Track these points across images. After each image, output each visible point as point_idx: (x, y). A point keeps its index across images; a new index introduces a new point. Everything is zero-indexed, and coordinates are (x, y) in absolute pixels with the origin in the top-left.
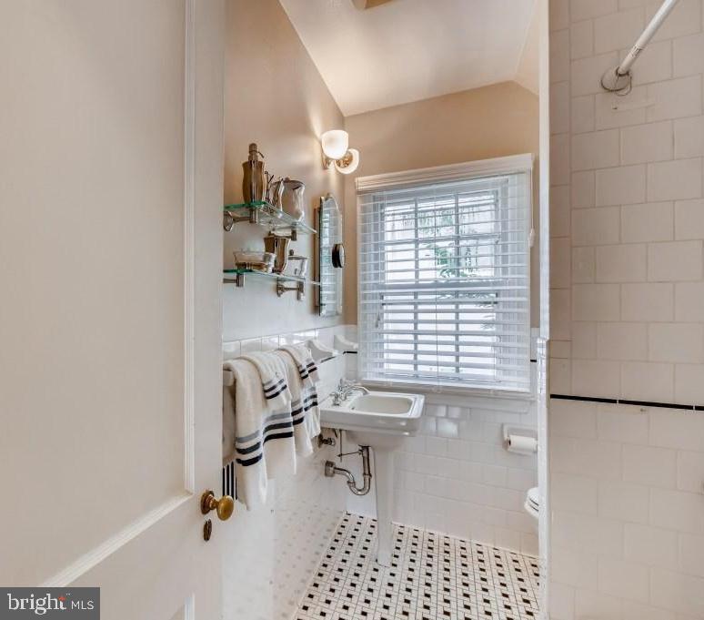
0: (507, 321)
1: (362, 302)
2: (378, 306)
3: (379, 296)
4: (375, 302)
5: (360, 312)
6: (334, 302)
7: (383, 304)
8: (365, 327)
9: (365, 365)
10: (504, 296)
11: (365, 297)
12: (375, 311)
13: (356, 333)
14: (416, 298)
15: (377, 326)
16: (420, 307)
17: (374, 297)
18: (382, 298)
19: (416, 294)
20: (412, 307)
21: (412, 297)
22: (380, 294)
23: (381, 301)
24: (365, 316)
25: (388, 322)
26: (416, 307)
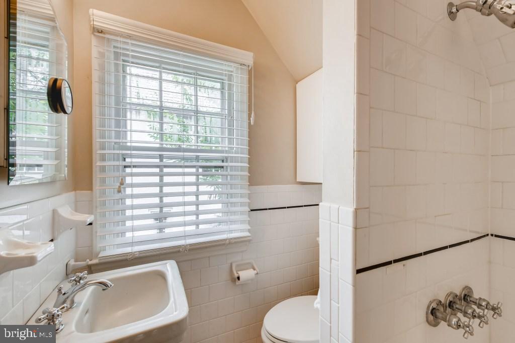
0: (233, 182)
1: (99, 164)
2: (121, 168)
3: (121, 158)
4: (116, 163)
5: (97, 176)
6: (55, 162)
7: (125, 167)
8: (103, 193)
9: (104, 237)
10: (231, 162)
11: (103, 158)
12: (117, 174)
13: (91, 201)
14: (161, 160)
15: (119, 191)
16: (166, 170)
17: (116, 157)
18: (124, 159)
19: (161, 157)
20: (157, 170)
21: (158, 160)
22: (123, 155)
23: (124, 164)
24: (103, 181)
25: (132, 185)
26: (161, 171)
